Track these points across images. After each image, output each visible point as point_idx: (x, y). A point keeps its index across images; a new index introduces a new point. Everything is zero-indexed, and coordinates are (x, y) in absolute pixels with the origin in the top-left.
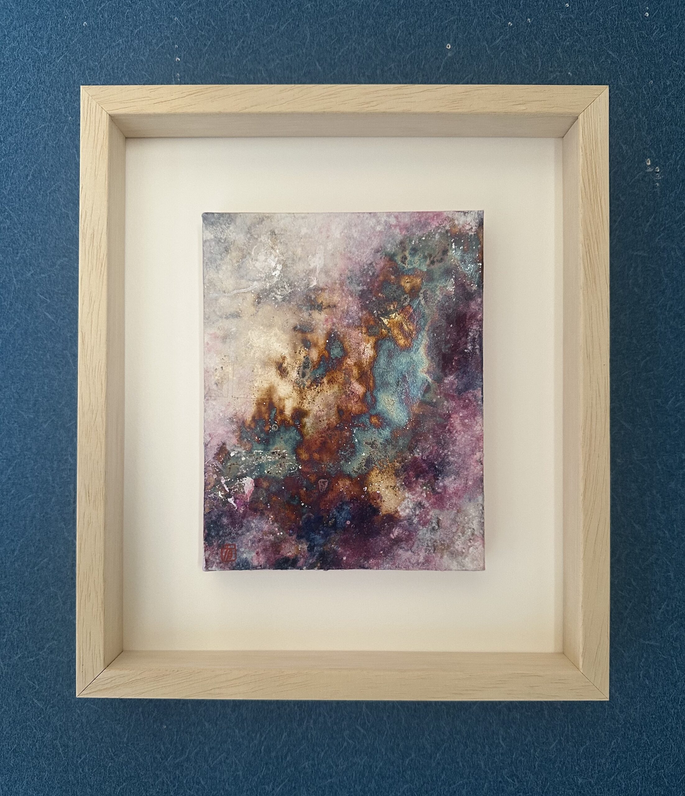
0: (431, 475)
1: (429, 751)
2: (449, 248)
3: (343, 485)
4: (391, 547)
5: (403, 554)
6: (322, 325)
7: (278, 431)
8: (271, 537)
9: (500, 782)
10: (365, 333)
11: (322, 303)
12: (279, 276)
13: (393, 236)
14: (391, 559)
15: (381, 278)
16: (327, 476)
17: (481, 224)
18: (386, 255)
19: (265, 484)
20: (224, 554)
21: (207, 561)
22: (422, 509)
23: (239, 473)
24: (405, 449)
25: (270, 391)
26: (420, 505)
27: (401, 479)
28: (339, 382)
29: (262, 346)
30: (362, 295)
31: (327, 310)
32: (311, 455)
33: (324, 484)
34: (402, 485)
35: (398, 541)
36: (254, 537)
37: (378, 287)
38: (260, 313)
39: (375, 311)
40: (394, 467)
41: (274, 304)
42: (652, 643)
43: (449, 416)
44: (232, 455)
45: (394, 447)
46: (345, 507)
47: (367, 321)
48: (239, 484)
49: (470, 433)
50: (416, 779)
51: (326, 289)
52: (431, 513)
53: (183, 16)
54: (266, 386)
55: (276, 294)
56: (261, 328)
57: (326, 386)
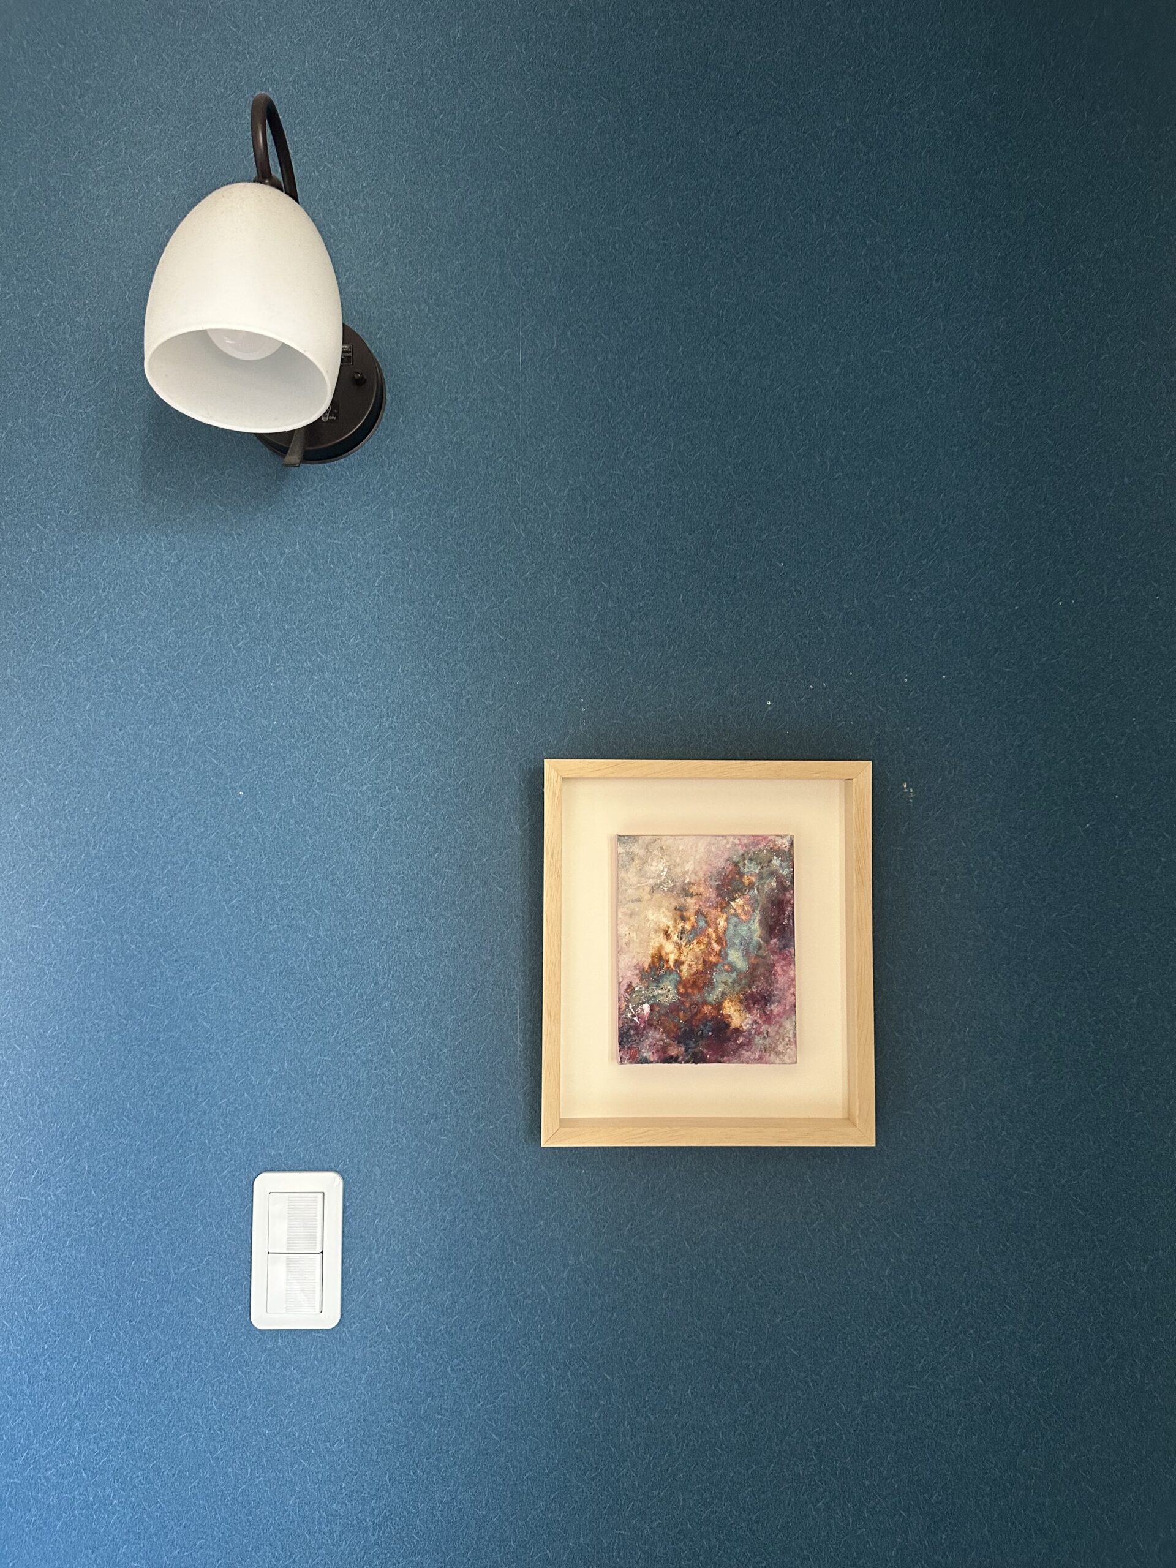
0: (763, 1002)
1: (761, 1186)
2: (772, 859)
3: (707, 1009)
4: (737, 1049)
5: (746, 1054)
6: (693, 907)
7: (666, 974)
8: (662, 1043)
10: (720, 912)
11: (693, 892)
12: (666, 875)
13: (737, 851)
14: (738, 1057)
15: (730, 877)
16: (697, 1004)
17: (792, 844)
18: (733, 862)
19: (657, 1009)
20: (631, 1054)
21: (621, 1058)
22: (757, 1025)
23: (641, 1001)
24: (746, 986)
25: (660, 948)
26: (756, 1022)
27: (744, 1005)
28: (704, 943)
29: (655, 920)
30: (718, 888)
31: (696, 897)
32: (686, 990)
33: (695, 1009)
34: (744, 1009)
35: (742, 1045)
36: (651, 1043)
37: (728, 882)
38: (654, 899)
39: (726, 898)
40: (739, 997)
41: (662, 893)
42: (908, 1112)
43: (774, 965)
44: (636, 989)
45: (739, 985)
46: (708, 1023)
47: (721, 904)
48: (641, 1009)
49: (787, 976)
51: (695, 884)
52: (762, 1027)
54: (657, 945)
55: (664, 886)
56: (654, 908)
57: (695, 946)
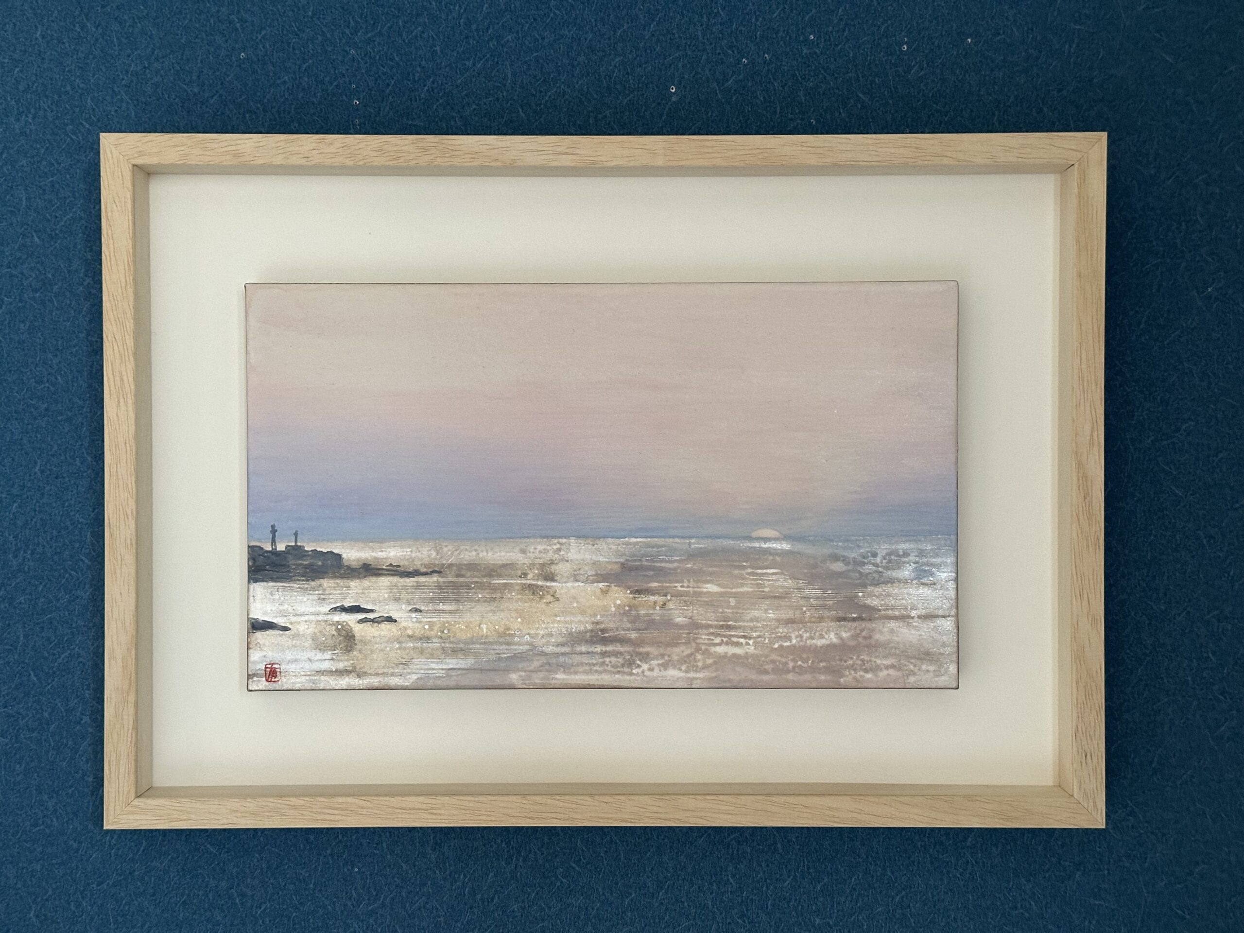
1: (651, 890)
9: (729, 923)
50: (637, 920)
53: (361, 48)
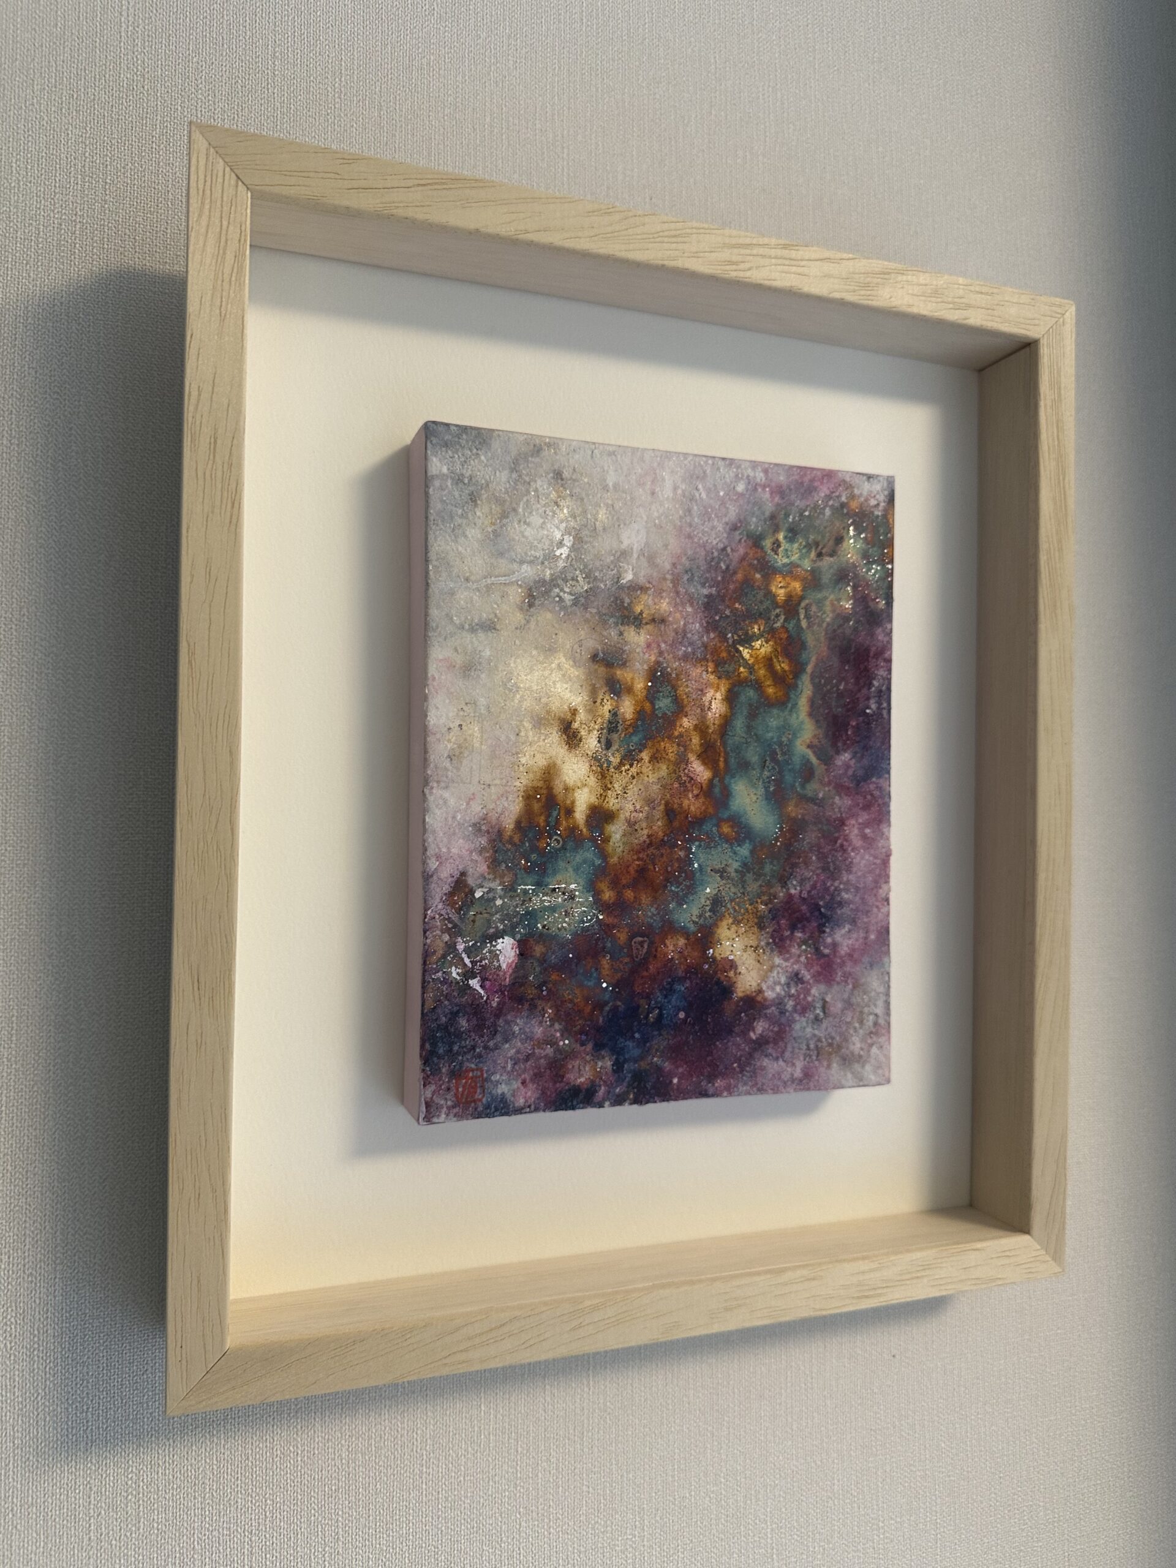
0: (814, 924)
2: (845, 534)
3: (673, 947)
4: (751, 1055)
5: (770, 1066)
6: (641, 654)
7: (564, 848)
8: (549, 1050)
10: (712, 673)
11: (641, 613)
12: (568, 557)
13: (759, 505)
14: (751, 1077)
15: (739, 576)
16: (647, 933)
17: (891, 499)
18: (748, 536)
19: (538, 950)
20: (460, 1090)
21: (428, 1105)
22: (800, 986)
23: (492, 930)
24: (774, 881)
25: (549, 773)
26: (796, 978)
27: (768, 933)
28: (669, 760)
29: (535, 688)
30: (709, 604)
31: (650, 627)
32: (620, 894)
33: (642, 946)
34: (768, 944)
35: (761, 1042)
36: (518, 1052)
37: (735, 591)
38: (532, 625)
39: (730, 635)
40: (756, 912)
41: (557, 609)
43: (842, 822)
44: (478, 894)
45: (758, 876)
46: (676, 987)
47: (715, 651)
48: (490, 952)
49: (872, 852)
51: (648, 589)
52: (814, 991)
54: (541, 762)
55: (562, 590)
56: (534, 652)
57: (646, 768)
